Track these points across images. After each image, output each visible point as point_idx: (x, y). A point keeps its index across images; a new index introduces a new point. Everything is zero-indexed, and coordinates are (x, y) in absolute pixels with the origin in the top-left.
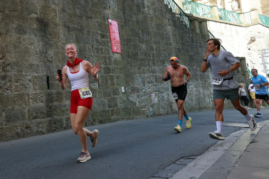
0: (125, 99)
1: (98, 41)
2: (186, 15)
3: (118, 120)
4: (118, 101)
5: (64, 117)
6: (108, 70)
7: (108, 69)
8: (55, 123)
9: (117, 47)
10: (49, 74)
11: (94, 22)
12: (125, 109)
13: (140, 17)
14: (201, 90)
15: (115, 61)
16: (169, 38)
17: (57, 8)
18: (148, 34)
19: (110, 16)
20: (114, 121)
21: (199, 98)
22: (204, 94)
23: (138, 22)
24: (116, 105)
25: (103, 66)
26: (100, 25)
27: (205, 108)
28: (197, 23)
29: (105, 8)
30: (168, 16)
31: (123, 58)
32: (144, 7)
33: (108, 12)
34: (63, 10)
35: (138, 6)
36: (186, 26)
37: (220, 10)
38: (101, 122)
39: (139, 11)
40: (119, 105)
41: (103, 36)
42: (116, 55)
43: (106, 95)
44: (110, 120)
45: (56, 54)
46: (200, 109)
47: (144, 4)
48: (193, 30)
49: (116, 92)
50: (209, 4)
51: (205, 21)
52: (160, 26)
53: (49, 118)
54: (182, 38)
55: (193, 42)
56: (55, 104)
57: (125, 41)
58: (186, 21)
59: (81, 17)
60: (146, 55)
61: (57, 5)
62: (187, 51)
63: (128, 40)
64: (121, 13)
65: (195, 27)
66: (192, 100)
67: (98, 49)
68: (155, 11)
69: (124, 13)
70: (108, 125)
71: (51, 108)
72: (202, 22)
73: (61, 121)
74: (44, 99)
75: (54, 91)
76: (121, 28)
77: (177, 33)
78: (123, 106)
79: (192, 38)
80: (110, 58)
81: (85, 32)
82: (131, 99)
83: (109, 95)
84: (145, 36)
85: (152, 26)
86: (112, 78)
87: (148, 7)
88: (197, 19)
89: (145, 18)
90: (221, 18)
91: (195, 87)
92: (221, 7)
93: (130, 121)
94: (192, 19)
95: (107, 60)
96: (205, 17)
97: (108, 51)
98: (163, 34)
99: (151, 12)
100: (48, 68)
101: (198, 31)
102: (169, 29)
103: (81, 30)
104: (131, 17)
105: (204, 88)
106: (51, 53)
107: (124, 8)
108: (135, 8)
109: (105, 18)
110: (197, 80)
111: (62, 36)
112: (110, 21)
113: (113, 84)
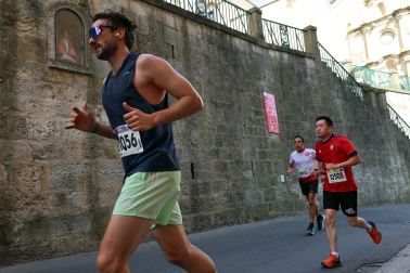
0: (285, 190)
1: (251, 120)
2: (358, 85)
3: (277, 216)
4: (277, 193)
5: (212, 213)
6: (263, 155)
7: (264, 153)
8: (201, 220)
9: (274, 127)
10: (194, 161)
11: (246, 96)
12: (286, 203)
13: (302, 88)
14: (380, 179)
15: (273, 143)
16: (338, 114)
17: (202, 80)
18: (313, 109)
19: (265, 88)
20: (273, 217)
21: (378, 189)
22: (384, 184)
23: (299, 95)
24: (274, 198)
25: (257, 149)
26: (253, 99)
27: (386, 201)
28: (373, 95)
29: (259, 79)
30: (337, 87)
31: (282, 139)
32: (306, 76)
33: (263, 83)
34: (209, 83)
35: (299, 75)
36: (359, 98)
37: (401, 77)
38: (256, 219)
39: (301, 81)
40: (278, 197)
41: (257, 113)
42: (274, 137)
43: (262, 185)
44: (267, 217)
45: (202, 136)
46: (380, 203)
47: (306, 72)
48: (368, 103)
49: (274, 182)
50: (387, 70)
51: (384, 91)
52: (326, 100)
53: (195, 215)
54: (355, 113)
55: (368, 118)
56: (201, 197)
57: (284, 119)
58: (359, 92)
59: (230, 90)
60: (310, 135)
61: (202, 77)
62: (362, 130)
63: (288, 118)
64: (279, 84)
65: (370, 99)
66: (369, 192)
67: (251, 129)
68: (320, 81)
69: (282, 83)
70: (265, 223)
71: (196, 201)
72: (380, 93)
73: (208, 218)
74: (188, 191)
75: (199, 181)
76: (279, 102)
77: (348, 107)
78: (282, 199)
79: (368, 113)
80: (266, 139)
81: (236, 108)
82: (293, 190)
83: (266, 186)
84: (309, 112)
85: (317, 100)
86: (269, 164)
87: (311, 76)
88: (373, 90)
89: (308, 90)
90: (403, 88)
91: (373, 175)
92: (402, 74)
93: (292, 218)
94: (367, 89)
95: (263, 142)
96: (382, 87)
97: (264, 131)
98: (330, 109)
99: (316, 82)
100: (193, 153)
101: (374, 105)
102: (339, 102)
103: (231, 107)
104: (291, 89)
105: (384, 176)
106: (195, 134)
107: (282, 77)
108: (296, 78)
109: (259, 91)
110: (374, 165)
111: (208, 114)
112: (265, 94)
113: (270, 172)
